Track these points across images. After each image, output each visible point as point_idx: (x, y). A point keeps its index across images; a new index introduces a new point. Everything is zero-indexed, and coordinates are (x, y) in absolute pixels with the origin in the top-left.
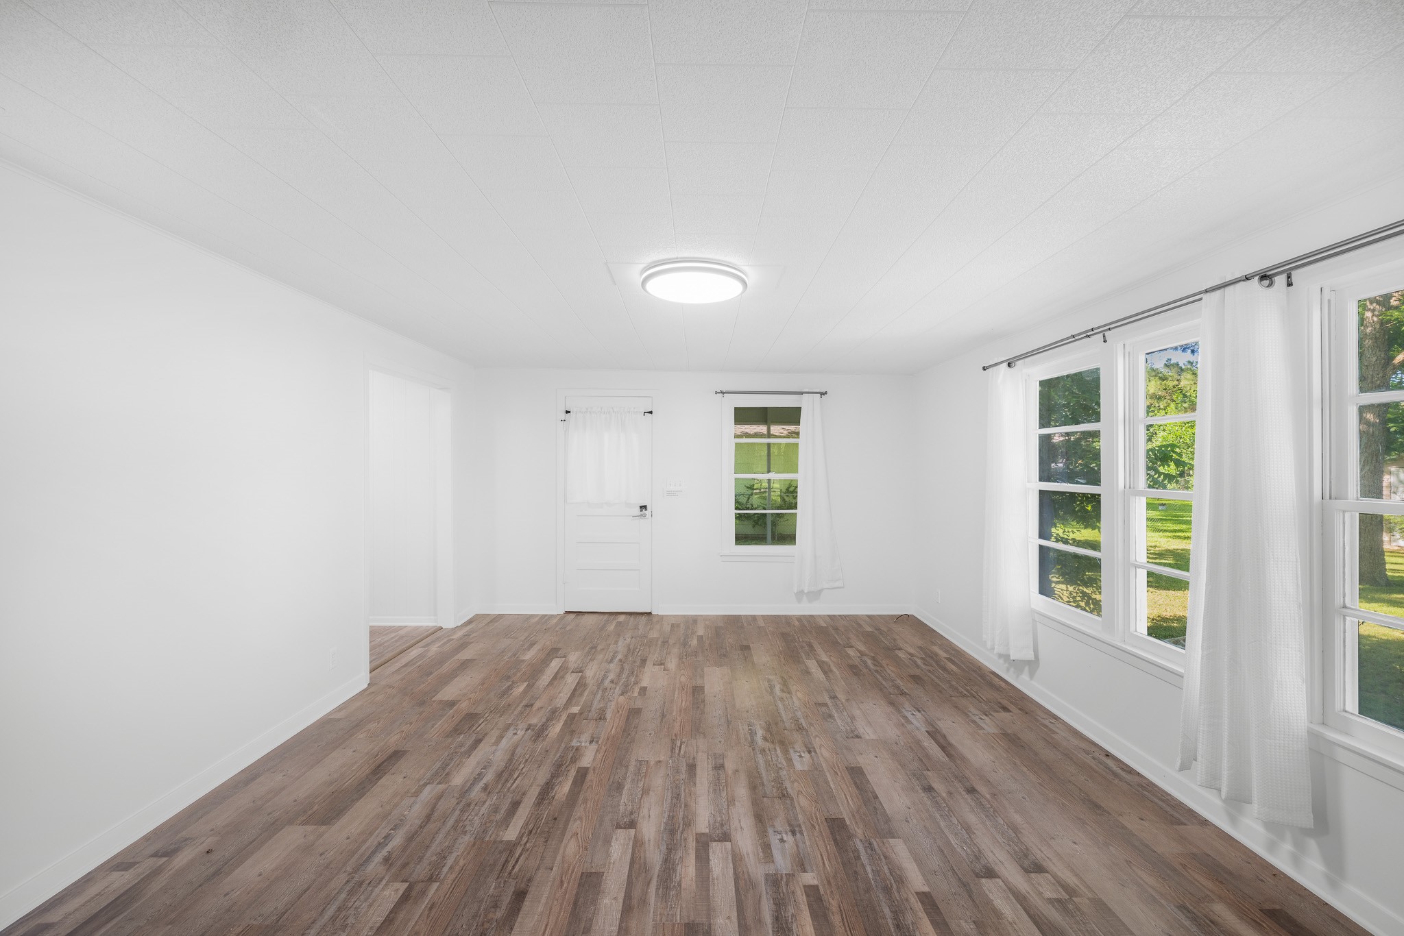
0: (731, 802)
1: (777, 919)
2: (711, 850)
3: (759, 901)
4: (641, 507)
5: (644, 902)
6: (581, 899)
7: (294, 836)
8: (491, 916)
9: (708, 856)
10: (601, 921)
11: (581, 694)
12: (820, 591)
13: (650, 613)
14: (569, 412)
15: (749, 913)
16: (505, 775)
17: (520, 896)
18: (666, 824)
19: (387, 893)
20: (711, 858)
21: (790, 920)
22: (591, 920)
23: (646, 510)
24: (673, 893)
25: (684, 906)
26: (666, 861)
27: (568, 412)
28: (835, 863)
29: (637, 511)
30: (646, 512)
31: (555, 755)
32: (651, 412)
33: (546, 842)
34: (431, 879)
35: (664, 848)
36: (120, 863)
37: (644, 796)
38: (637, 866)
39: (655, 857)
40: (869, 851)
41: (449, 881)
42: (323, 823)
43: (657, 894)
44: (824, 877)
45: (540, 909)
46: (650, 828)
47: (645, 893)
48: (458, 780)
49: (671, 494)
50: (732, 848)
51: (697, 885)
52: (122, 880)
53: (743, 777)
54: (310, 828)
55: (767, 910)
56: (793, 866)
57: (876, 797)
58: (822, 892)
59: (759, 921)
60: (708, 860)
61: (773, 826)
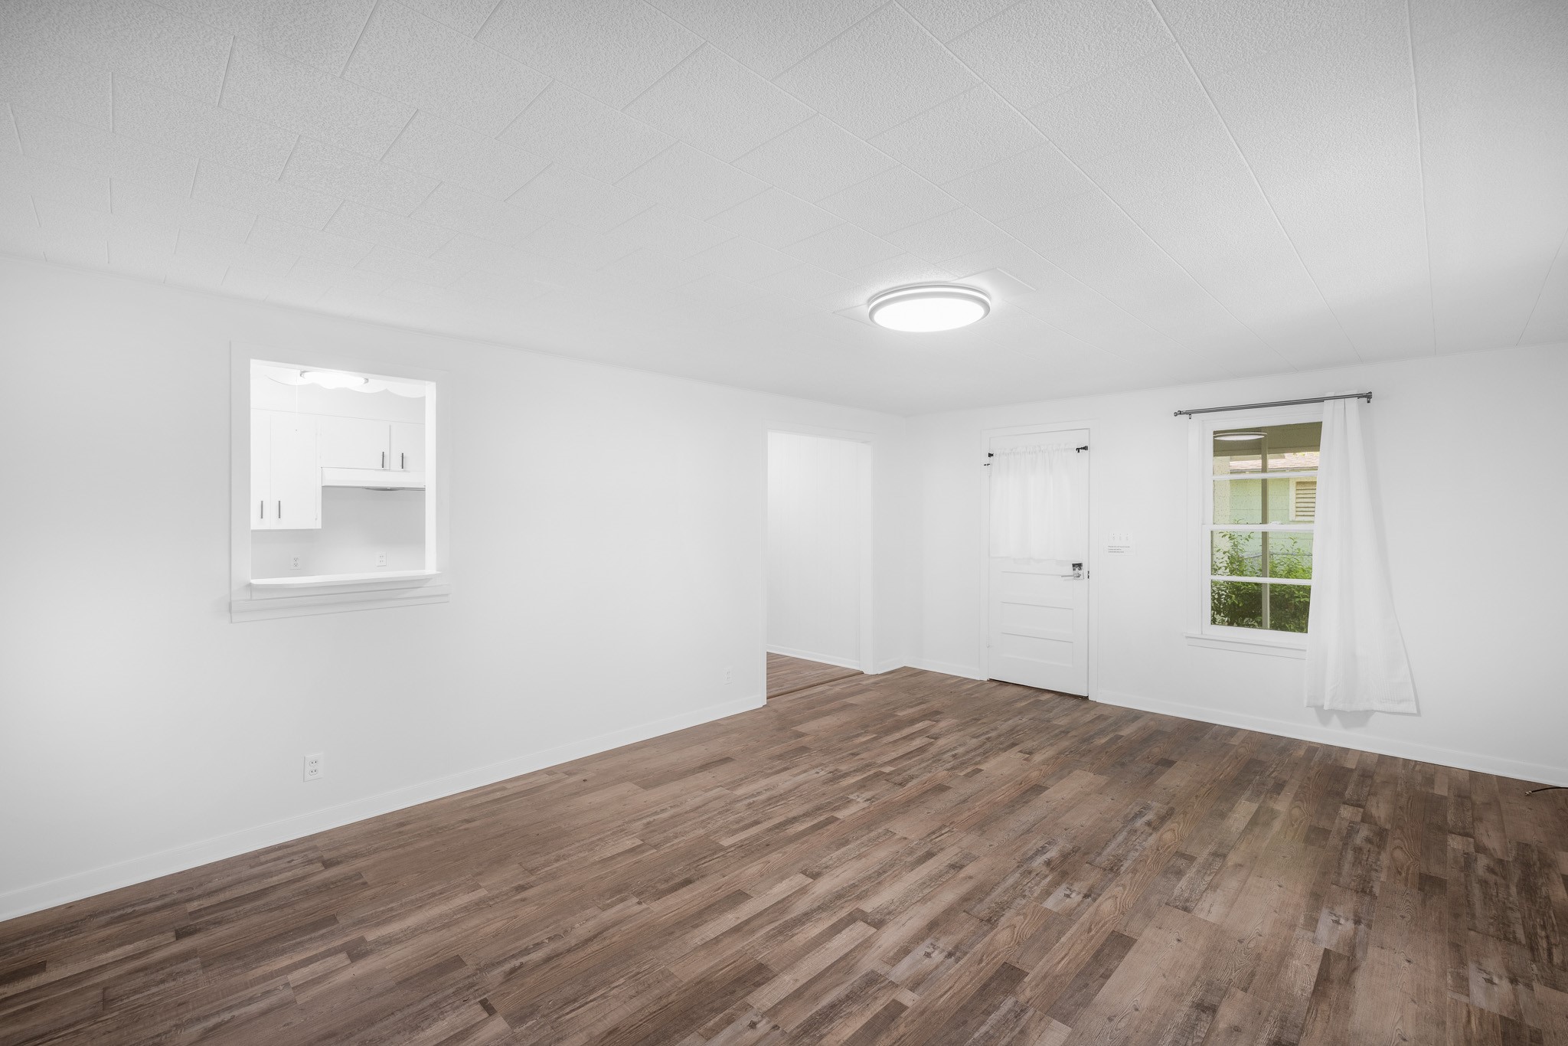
0: (924, 900)
1: (833, 1006)
2: (851, 927)
3: (837, 985)
4: (1074, 565)
5: (753, 932)
6: (717, 906)
7: (625, 788)
8: (658, 885)
9: (843, 929)
10: (710, 926)
11: (910, 759)
12: (1368, 713)
13: (1087, 698)
14: (992, 455)
15: (817, 987)
16: (774, 800)
17: (688, 882)
18: (843, 888)
19: (628, 842)
20: (843, 932)
21: (843, 1014)
22: (706, 922)
23: (1080, 569)
24: (781, 938)
25: (776, 951)
26: (806, 914)
27: (990, 455)
28: (955, 1003)
29: (1069, 570)
30: (1080, 572)
31: (827, 799)
32: (1085, 448)
33: (743, 857)
34: (655, 846)
35: (817, 904)
36: (549, 771)
37: (854, 860)
38: (782, 905)
39: (802, 906)
40: (1011, 1016)
41: (662, 852)
42: (643, 788)
43: (768, 932)
44: (924, 1006)
45: (687, 897)
46: (824, 886)
47: (762, 927)
48: (740, 792)
49: (1113, 550)
50: (872, 935)
51: (805, 944)
52: (546, 779)
53: (968, 886)
54: (636, 787)
55: (836, 993)
56: (907, 979)
57: (1106, 976)
58: (903, 1015)
59: (816, 998)
60: (839, 931)
61: (938, 939)
